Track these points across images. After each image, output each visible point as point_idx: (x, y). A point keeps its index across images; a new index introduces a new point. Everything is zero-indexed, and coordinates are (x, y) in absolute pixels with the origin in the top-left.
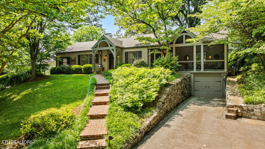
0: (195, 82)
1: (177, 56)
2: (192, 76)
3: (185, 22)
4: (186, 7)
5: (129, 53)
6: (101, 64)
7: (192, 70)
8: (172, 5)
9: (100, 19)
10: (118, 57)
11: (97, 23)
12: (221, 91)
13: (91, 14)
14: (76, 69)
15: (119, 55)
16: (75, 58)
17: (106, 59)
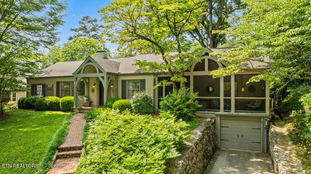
0: (222, 128)
1: (197, 93)
2: (218, 119)
3: (206, 36)
4: (207, 16)
5: (127, 82)
6: (88, 97)
7: (218, 110)
8: (188, 15)
9: (100, 29)
10: (111, 86)
11: (96, 33)
12: (260, 143)
13: (89, 22)
14: (51, 103)
15: (113, 84)
16: (53, 85)
17: (95, 89)
